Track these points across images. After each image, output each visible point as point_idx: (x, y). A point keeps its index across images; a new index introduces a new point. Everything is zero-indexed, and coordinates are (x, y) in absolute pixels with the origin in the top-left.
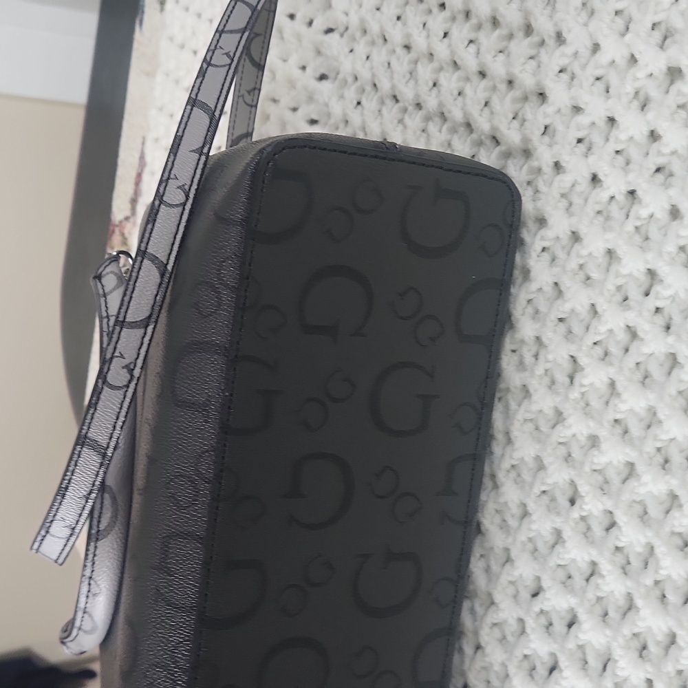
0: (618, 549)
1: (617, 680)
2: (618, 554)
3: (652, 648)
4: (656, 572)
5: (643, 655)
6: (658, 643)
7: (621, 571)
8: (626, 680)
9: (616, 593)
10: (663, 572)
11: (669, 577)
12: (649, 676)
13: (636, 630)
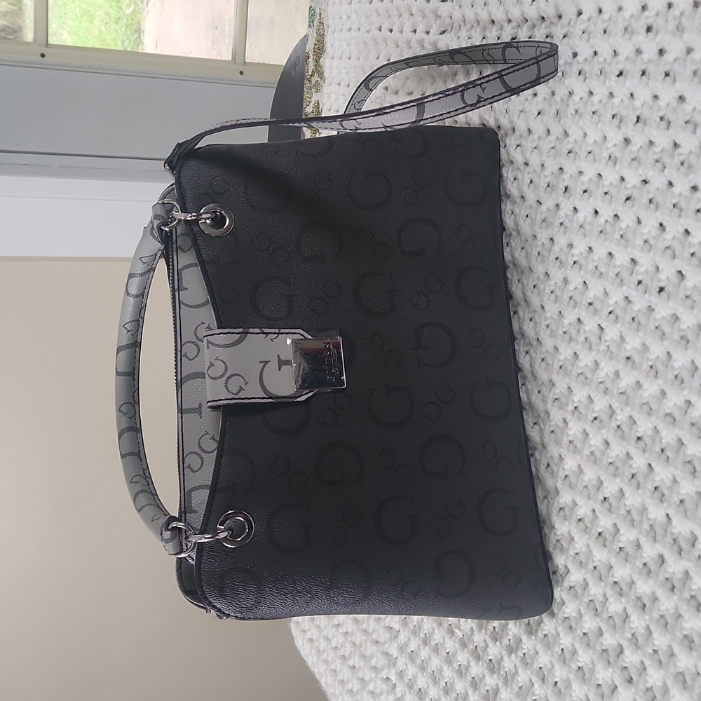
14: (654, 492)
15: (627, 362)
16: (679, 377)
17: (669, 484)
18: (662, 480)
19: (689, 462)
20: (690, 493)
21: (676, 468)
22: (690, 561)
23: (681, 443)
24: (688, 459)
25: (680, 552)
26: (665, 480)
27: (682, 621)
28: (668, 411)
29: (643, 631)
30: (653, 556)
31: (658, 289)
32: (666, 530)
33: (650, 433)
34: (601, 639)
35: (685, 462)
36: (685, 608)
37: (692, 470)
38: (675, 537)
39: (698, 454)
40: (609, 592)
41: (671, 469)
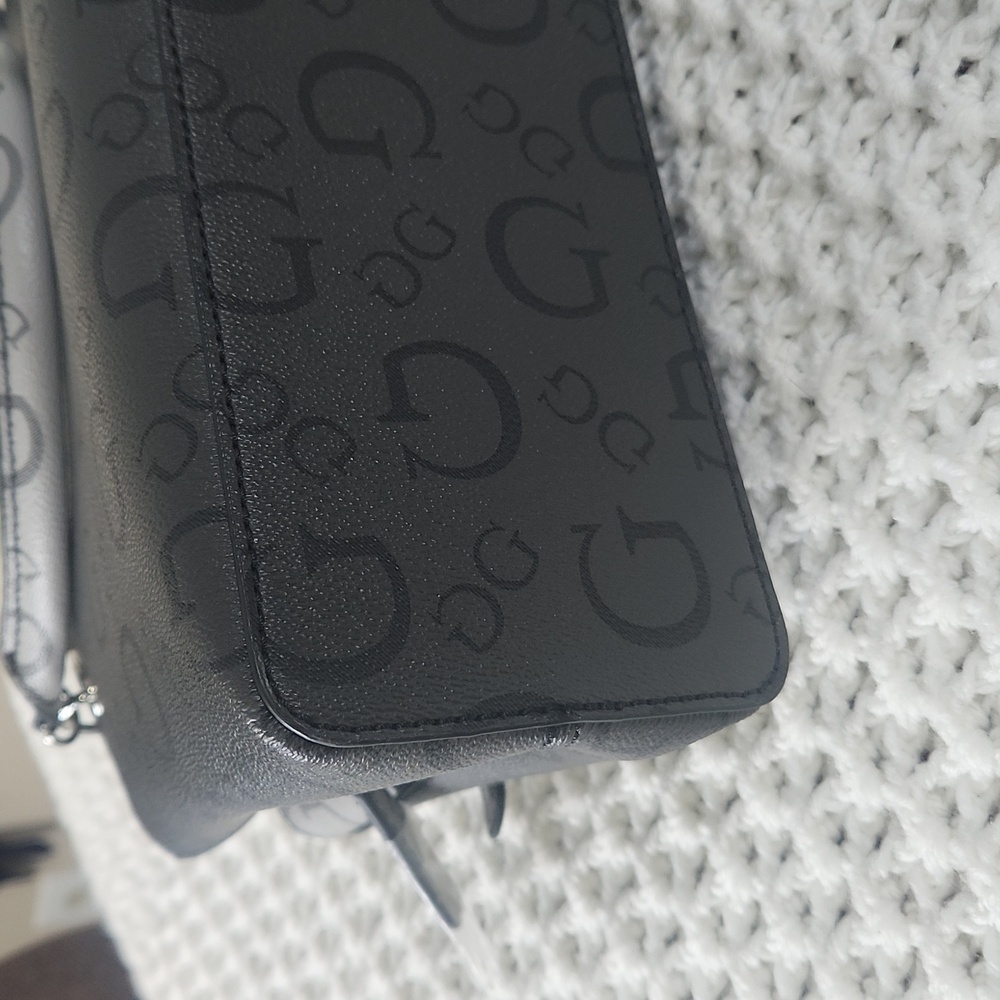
0: (820, 459)
1: (811, 673)
2: (821, 470)
3: (870, 609)
4: (881, 483)
5: (853, 626)
6: (880, 601)
7: (825, 496)
8: (825, 669)
9: (815, 531)
10: (892, 482)
11: (902, 489)
12: (863, 658)
13: (844, 585)
14: (836, 601)
15: (820, 257)
16: (973, 319)
17: (883, 591)
18: (867, 578)
19: (954, 549)
20: (943, 628)
21: (917, 558)
22: (911, 795)
23: (942, 494)
24: (953, 541)
25: (879, 760)
26: (876, 580)
27: (854, 926)
28: (919, 406)
29: (740, 910)
30: (801, 751)
31: (956, 65)
32: (852, 703)
33: (855, 451)
34: (632, 897)
35: (944, 548)
36: (870, 901)
37: (957, 570)
38: (872, 722)
39: (989, 535)
40: (669, 803)
41: (901, 559)
